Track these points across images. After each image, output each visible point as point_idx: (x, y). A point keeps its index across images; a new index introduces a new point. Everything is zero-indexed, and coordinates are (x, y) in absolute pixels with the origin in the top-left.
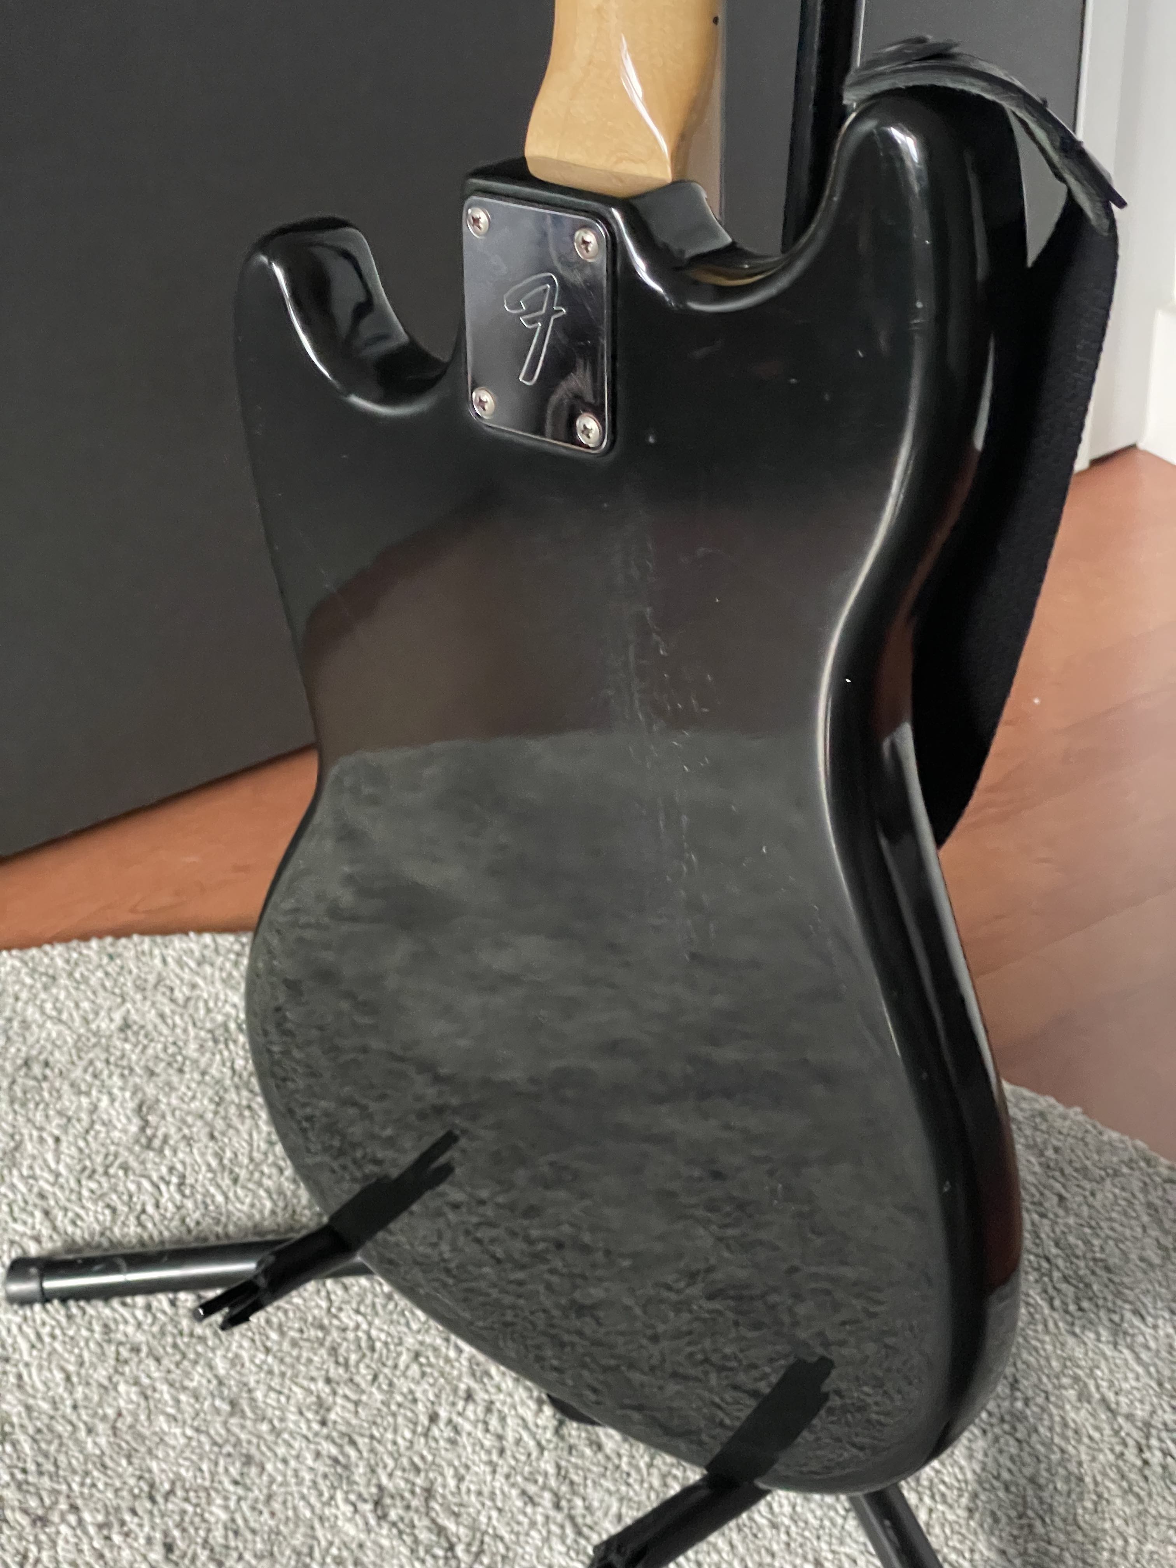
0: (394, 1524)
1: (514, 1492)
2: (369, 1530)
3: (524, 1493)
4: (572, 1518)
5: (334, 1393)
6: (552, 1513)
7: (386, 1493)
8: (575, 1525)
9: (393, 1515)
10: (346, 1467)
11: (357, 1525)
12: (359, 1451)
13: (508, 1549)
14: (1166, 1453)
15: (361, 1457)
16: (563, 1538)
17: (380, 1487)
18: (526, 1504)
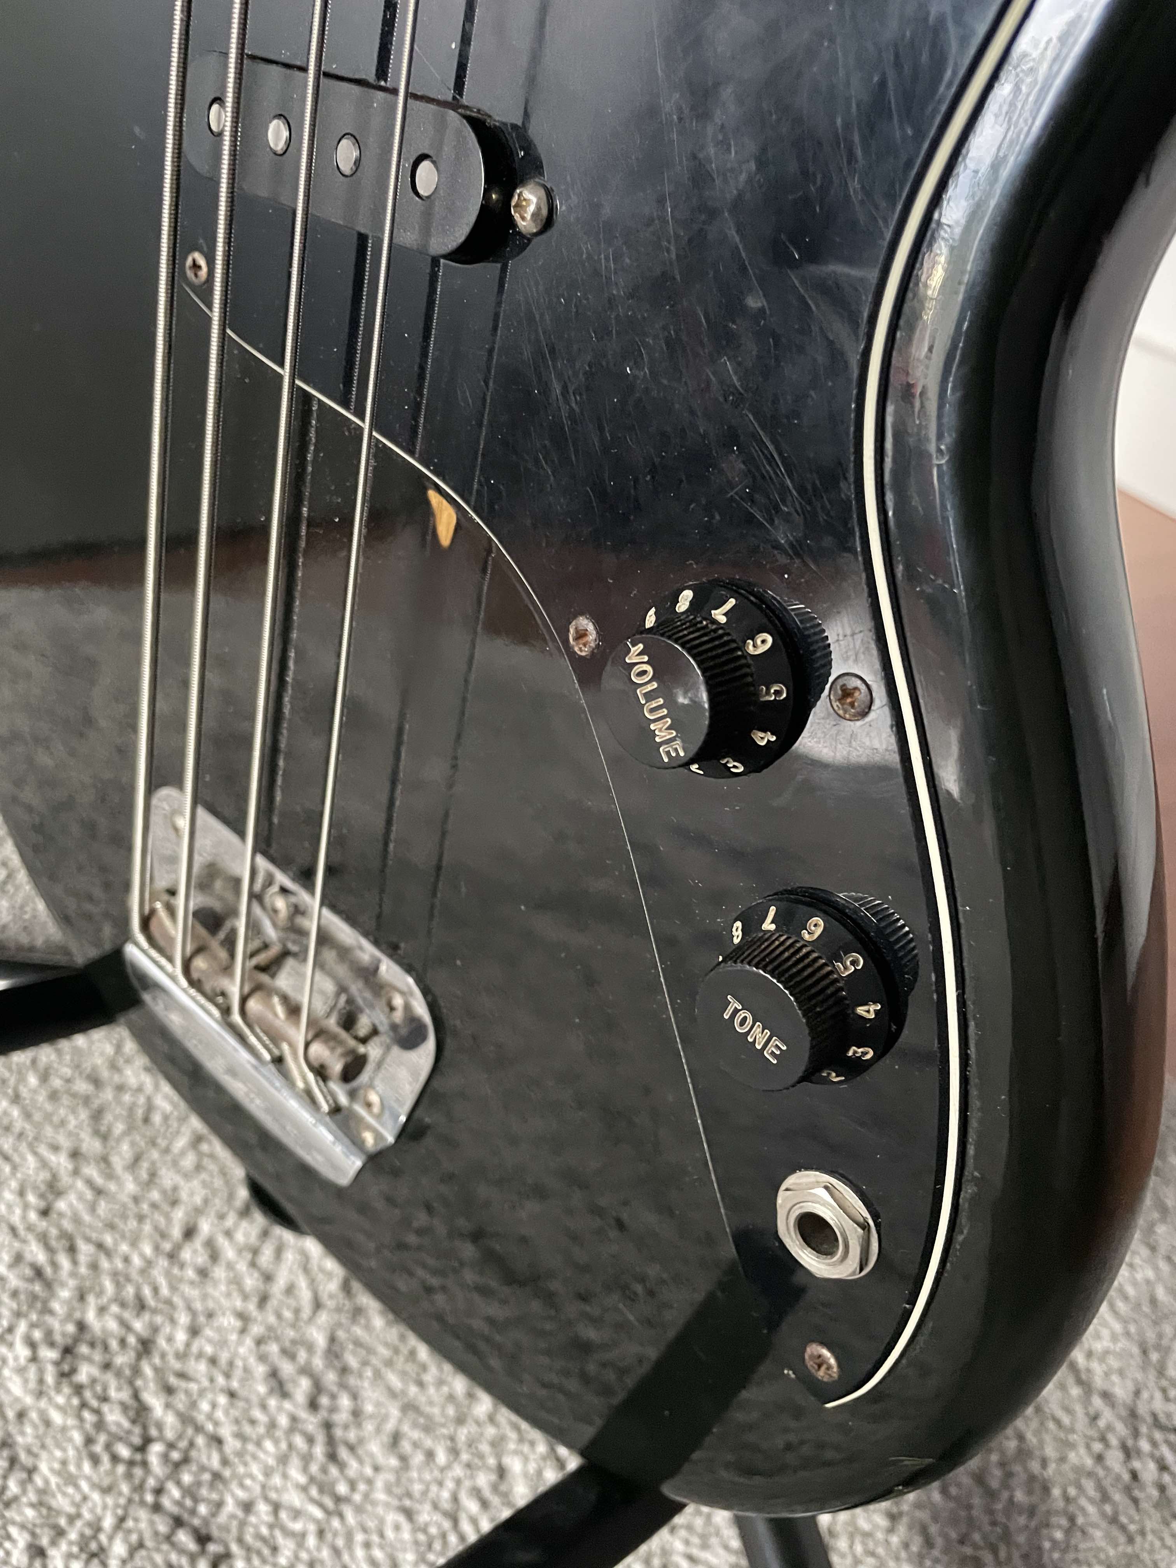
0: (78, 1389)
1: (260, 1370)
2: (40, 1394)
3: (274, 1374)
4: (328, 1426)
5: (76, 1172)
6: (303, 1414)
7: (87, 1337)
8: (331, 1442)
9: (85, 1373)
10: (48, 1285)
11: (26, 1381)
12: (75, 1262)
13: (225, 1462)
14: (1163, 1467)
15: (73, 1274)
16: (307, 1459)
17: (82, 1326)
18: (271, 1391)
